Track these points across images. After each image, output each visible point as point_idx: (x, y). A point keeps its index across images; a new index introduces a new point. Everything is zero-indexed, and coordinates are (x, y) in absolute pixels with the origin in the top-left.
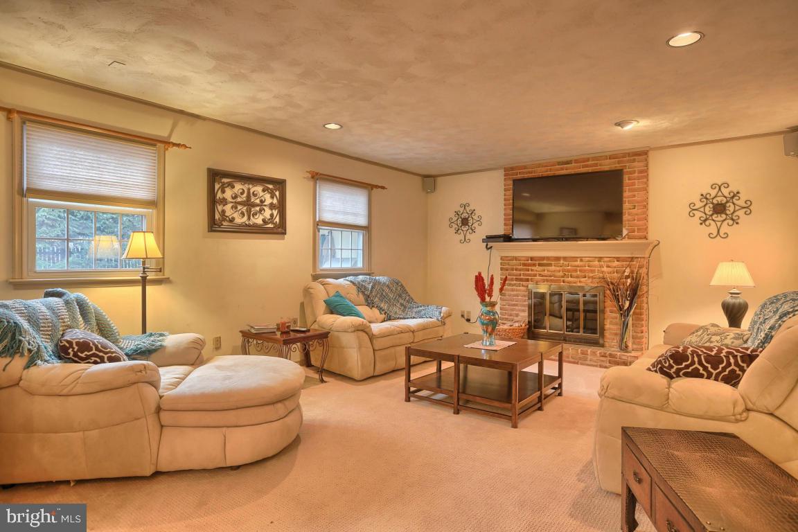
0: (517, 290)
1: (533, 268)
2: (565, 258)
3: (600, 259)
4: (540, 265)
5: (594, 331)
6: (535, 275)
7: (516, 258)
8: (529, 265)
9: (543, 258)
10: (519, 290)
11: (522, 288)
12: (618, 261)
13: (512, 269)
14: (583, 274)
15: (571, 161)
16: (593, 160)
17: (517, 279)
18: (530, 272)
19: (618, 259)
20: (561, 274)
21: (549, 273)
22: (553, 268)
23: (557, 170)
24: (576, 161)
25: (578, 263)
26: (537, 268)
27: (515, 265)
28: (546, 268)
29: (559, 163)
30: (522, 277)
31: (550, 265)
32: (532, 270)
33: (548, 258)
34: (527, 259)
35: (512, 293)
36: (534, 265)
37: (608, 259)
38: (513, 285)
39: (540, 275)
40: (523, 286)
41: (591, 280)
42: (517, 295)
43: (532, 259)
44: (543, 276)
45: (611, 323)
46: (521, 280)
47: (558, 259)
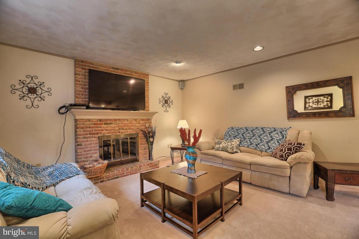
0: (91, 141)
1: (101, 126)
2: (119, 120)
3: (136, 120)
4: (105, 124)
5: (135, 154)
6: (103, 130)
7: (89, 120)
8: (99, 124)
9: (107, 120)
10: (92, 141)
11: (94, 139)
12: (143, 121)
13: (87, 128)
14: (128, 128)
15: (119, 69)
16: (129, 72)
17: (90, 134)
18: (99, 128)
19: (142, 120)
20: (118, 128)
21: (111, 128)
22: (113, 125)
23: (112, 71)
24: (121, 70)
25: (126, 122)
26: (104, 126)
27: (89, 125)
28: (109, 125)
29: (113, 68)
30: (94, 132)
31: (111, 124)
32: (100, 127)
33: (110, 120)
34: (97, 120)
35: (87, 143)
36: (102, 124)
37: (139, 120)
38: (88, 138)
39: (106, 130)
40: (94, 137)
41: (132, 131)
42: (91, 144)
43: (100, 120)
44: (107, 130)
45: (141, 149)
46: (93, 134)
47: (116, 120)
